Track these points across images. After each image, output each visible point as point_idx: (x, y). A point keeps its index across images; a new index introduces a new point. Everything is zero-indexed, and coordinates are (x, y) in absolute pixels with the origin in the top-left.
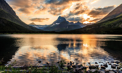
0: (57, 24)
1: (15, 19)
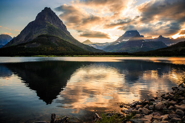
1: (67, 36)
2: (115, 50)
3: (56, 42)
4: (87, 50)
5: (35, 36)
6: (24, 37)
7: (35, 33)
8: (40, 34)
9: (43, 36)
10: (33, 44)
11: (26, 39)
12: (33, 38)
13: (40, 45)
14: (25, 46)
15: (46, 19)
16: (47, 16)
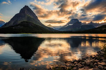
0: (70, 24)
1: (38, 22)
2: (65, 30)
3: (32, 25)
4: (49, 30)
5: (19, 22)
6: (13, 22)
7: (19, 21)
8: (22, 21)
9: (24, 22)
10: (18, 26)
11: (14, 24)
12: (18, 23)
13: (22, 27)
14: (13, 28)
15: (26, 12)
16: (26, 11)
